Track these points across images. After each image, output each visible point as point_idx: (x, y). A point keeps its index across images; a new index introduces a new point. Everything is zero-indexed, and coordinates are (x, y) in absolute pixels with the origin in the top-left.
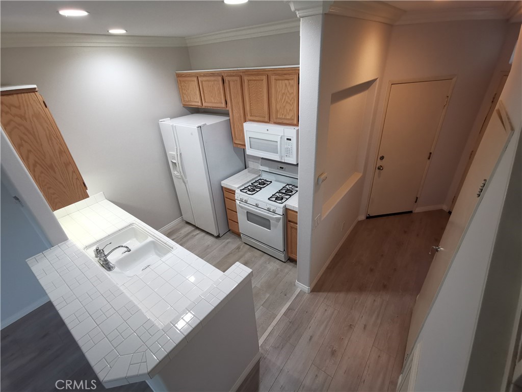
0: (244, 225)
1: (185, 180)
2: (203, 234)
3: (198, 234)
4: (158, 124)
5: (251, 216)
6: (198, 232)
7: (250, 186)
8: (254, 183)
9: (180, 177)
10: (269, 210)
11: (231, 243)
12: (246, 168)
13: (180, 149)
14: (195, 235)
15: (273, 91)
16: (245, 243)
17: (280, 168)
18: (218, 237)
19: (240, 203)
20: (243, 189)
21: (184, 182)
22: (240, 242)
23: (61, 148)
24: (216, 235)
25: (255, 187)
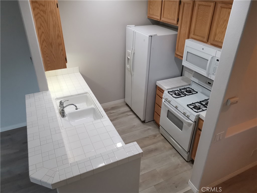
0: (164, 120)
1: (132, 73)
2: (134, 116)
3: (131, 115)
4: (126, 28)
5: (170, 115)
6: (131, 113)
7: (178, 90)
8: (182, 89)
9: (129, 70)
10: (184, 114)
11: (151, 130)
12: (181, 76)
13: (134, 50)
14: (129, 115)
15: (216, 17)
16: (161, 134)
17: (209, 83)
18: (143, 122)
19: (165, 101)
20: (171, 92)
21: (131, 74)
22: (158, 132)
23: (59, 33)
24: (142, 120)
25: (181, 93)
